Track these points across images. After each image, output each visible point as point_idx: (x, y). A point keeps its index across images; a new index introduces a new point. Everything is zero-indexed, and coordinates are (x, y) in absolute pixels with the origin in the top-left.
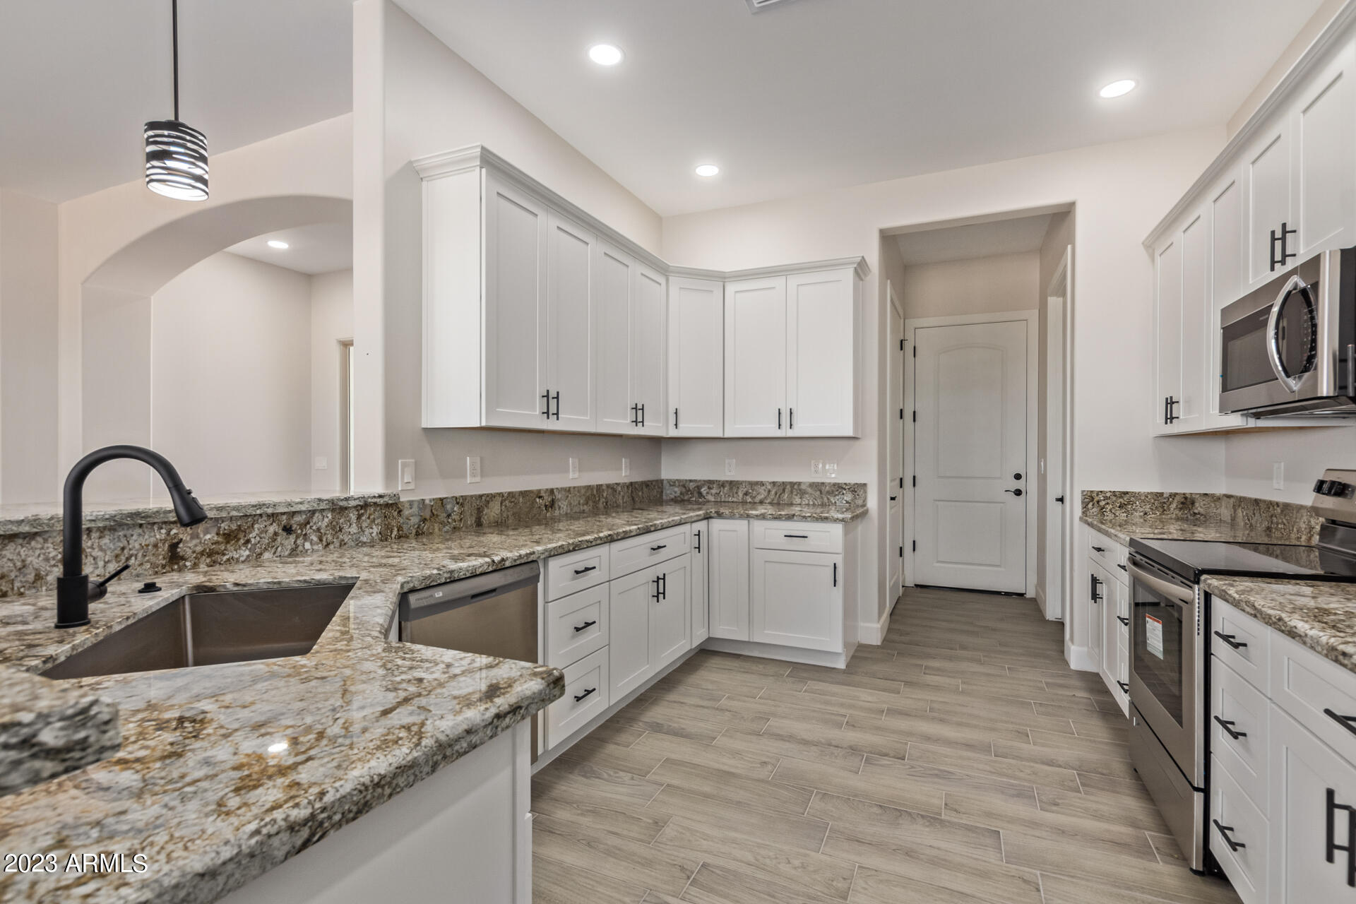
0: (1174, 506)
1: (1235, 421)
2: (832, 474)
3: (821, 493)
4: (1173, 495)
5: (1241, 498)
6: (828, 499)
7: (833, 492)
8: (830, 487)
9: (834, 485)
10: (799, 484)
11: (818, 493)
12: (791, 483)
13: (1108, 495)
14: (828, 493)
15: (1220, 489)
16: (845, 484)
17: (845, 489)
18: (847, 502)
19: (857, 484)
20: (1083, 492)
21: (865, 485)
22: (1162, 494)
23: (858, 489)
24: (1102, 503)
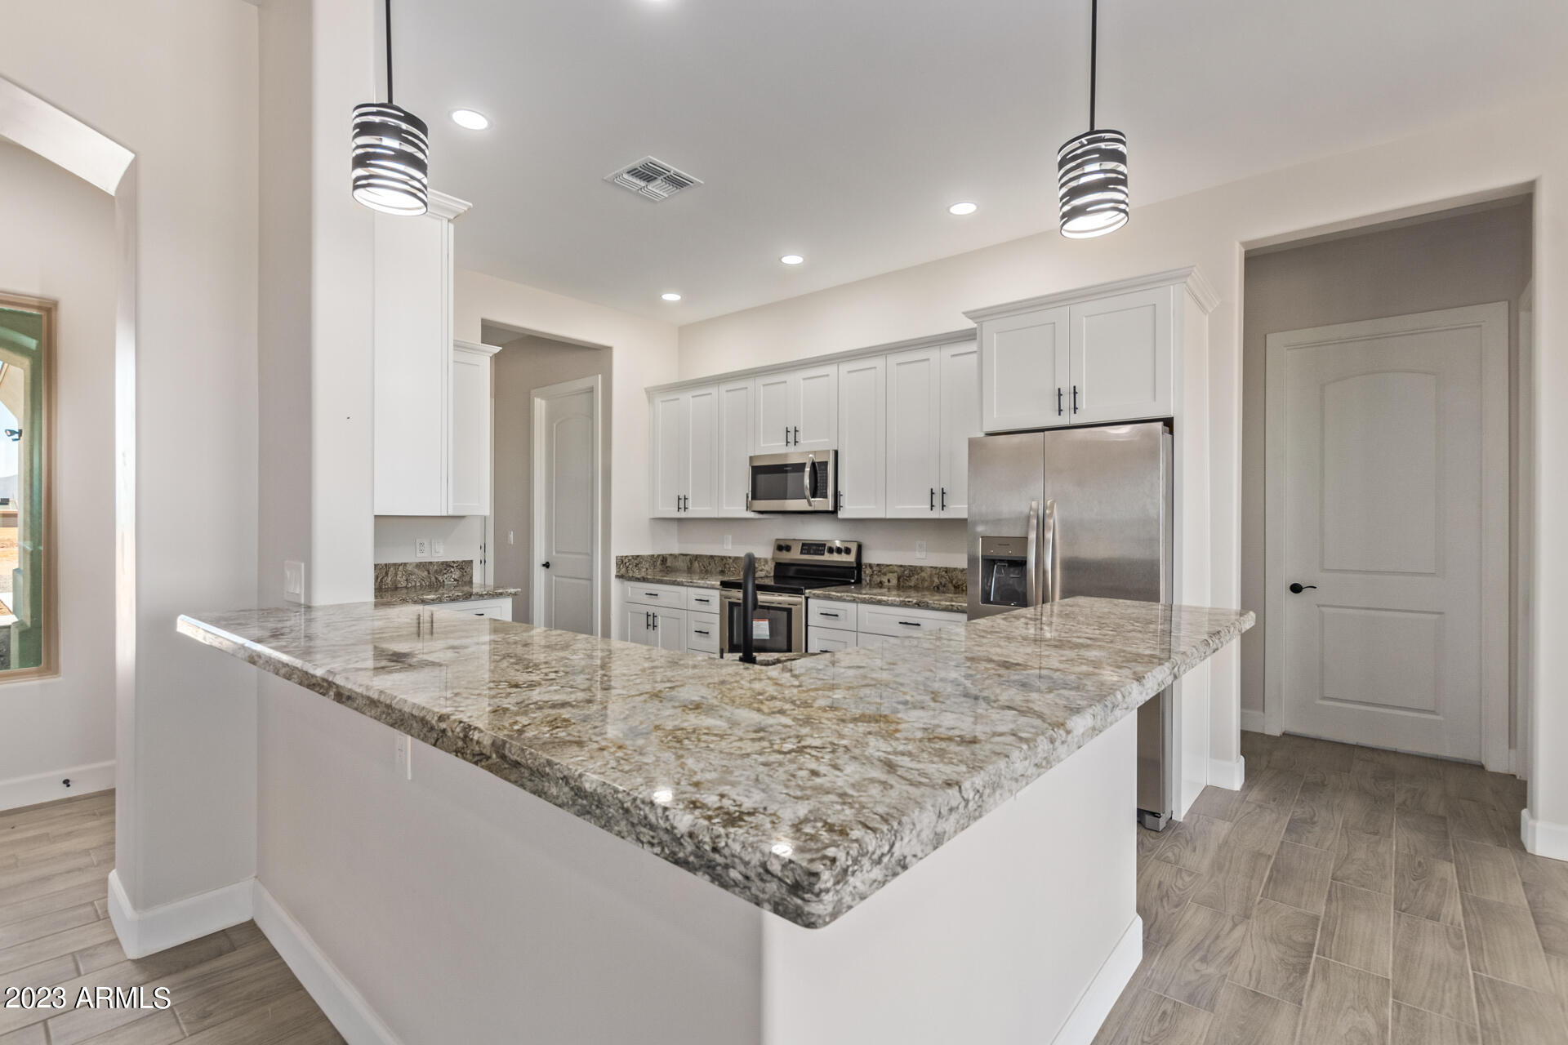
0: (658, 563)
1: (751, 515)
2: (441, 553)
3: (429, 573)
4: (659, 556)
5: (697, 556)
6: (436, 578)
7: (441, 570)
8: (438, 566)
9: (443, 563)
10: (405, 564)
11: (426, 573)
12: (395, 564)
13: (630, 558)
14: (436, 572)
15: (676, 551)
16: (453, 562)
17: (453, 567)
18: (455, 580)
19: (464, 561)
20: (617, 557)
21: (472, 561)
22: (653, 555)
23: (465, 567)
24: (628, 564)
